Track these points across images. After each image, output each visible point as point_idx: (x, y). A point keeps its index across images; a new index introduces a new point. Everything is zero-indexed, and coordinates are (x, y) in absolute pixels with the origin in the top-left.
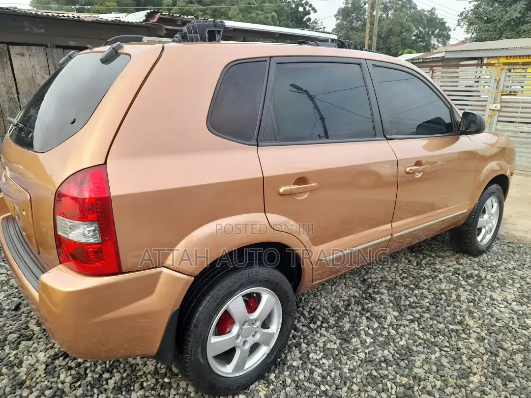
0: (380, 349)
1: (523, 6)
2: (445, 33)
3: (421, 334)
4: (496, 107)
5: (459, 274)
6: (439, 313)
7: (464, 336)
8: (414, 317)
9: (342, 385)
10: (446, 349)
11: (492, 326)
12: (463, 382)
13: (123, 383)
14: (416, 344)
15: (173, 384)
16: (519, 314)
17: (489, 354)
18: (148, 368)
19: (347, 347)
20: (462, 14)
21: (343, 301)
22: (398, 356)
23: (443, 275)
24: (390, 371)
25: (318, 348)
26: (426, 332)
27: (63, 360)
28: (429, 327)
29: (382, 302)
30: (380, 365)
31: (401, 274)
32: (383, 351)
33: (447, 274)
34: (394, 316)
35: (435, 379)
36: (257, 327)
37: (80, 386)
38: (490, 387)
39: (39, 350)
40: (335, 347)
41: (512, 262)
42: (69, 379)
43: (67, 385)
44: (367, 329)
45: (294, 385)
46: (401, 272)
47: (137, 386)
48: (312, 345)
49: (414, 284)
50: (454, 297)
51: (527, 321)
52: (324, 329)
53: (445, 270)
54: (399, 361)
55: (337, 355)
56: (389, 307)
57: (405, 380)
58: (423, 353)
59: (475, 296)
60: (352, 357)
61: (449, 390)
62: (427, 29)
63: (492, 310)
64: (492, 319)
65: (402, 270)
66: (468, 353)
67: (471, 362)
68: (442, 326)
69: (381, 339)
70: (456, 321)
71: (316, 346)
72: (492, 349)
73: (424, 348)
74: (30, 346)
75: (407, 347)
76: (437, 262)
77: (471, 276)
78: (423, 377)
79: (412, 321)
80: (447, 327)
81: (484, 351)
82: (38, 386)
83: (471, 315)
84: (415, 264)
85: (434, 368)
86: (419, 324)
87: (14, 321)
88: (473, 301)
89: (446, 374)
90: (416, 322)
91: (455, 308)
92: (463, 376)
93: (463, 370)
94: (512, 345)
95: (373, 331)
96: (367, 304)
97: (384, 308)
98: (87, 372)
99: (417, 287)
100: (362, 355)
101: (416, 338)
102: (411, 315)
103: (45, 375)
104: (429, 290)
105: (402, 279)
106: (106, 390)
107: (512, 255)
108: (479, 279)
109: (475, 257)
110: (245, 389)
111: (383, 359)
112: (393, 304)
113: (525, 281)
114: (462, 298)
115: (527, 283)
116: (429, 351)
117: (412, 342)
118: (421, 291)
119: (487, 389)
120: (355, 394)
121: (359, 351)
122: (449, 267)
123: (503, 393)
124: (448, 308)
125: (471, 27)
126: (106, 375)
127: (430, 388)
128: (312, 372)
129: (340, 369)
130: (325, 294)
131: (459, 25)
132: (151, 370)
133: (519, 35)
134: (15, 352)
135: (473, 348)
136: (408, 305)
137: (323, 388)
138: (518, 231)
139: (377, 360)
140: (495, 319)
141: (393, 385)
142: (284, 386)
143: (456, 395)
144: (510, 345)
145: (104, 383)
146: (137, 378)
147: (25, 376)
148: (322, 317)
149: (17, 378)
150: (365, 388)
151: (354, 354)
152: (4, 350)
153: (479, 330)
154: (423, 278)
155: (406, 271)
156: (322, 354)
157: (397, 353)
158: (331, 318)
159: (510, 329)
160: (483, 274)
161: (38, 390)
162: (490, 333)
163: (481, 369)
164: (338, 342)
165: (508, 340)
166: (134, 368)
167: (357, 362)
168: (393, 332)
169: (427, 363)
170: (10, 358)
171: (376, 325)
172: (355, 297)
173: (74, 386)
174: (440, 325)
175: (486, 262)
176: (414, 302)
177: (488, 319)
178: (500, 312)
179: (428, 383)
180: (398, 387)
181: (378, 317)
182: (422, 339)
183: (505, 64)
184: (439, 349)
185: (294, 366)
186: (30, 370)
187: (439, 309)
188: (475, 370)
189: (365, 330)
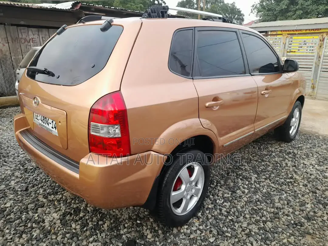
0: (254, 195)
1: (288, 2)
2: (241, 17)
3: (273, 185)
4: (284, 59)
5: (283, 152)
6: (279, 174)
7: (295, 184)
8: (266, 177)
9: (240, 216)
10: (289, 192)
11: (309, 178)
12: (303, 208)
13: (113, 226)
14: (272, 191)
15: (143, 224)
16: (321, 171)
17: (312, 192)
18: (124, 216)
19: (236, 195)
20: (253, 6)
21: (225, 171)
22: (264, 198)
23: (274, 153)
24: (263, 206)
25: (219, 198)
26: (276, 184)
27: (70, 216)
28: (276, 181)
29: (246, 170)
30: (256, 203)
31: (251, 155)
32: (256, 196)
33: (277, 153)
34: (255, 177)
35: (288, 208)
36: (193, 186)
37: (87, 230)
38: (317, 209)
39: (52, 212)
40: (229, 196)
41: (308, 144)
42: (78, 227)
43: (78, 230)
44: (243, 185)
45: (213, 218)
46: (251, 153)
47: (122, 226)
48: (216, 196)
49: (260, 160)
50: (284, 165)
51: (326, 174)
52: (219, 187)
53: (275, 151)
54: (266, 200)
55: (231, 200)
56: (251, 172)
57: (272, 210)
58: (277, 195)
59: (295, 163)
60: (240, 200)
61: (297, 213)
62: (231, 15)
63: (306, 170)
64: (308, 175)
65: (251, 152)
66: (301, 193)
67: (304, 198)
68: (283, 180)
69: (253, 190)
70: (289, 177)
71: (218, 196)
72: (313, 190)
73: (277, 192)
74: (45, 211)
75: (268, 193)
76: (269, 147)
77: (290, 153)
78: (281, 207)
79: (266, 179)
80: (285, 181)
81: (308, 191)
82: (60, 232)
83: (296, 173)
84: (257, 149)
85: (286, 202)
86: (270, 180)
87: (27, 197)
88: (295, 166)
89: (293, 205)
90: (268, 179)
91: (287, 171)
92: (302, 205)
93: (301, 202)
94: (322, 187)
95: (247, 186)
96: (238, 172)
97: (249, 173)
98: (88, 222)
99: (263, 161)
100: (245, 199)
101: (271, 187)
102: (264, 176)
103: (62, 226)
104: (269, 162)
105: (253, 157)
106: (104, 231)
107: (308, 140)
108: (294, 154)
109: (289, 143)
110: (187, 223)
111: (257, 200)
112: (252, 170)
113: (319, 153)
114: (289, 165)
115: (320, 155)
116: (280, 194)
117: (269, 190)
118: (265, 163)
119: (316, 210)
120: (248, 219)
121: (243, 197)
122: (276, 149)
123: (325, 211)
124: (282, 171)
125: (259, 13)
126: (100, 223)
127: (287, 212)
128: (221, 210)
129: (236, 207)
130: (213, 168)
131: (252, 12)
132: (127, 217)
133: (286, 18)
134: (37, 215)
135: (303, 190)
136: (261, 171)
137: (230, 218)
138: (307, 127)
139: (254, 201)
140: (309, 174)
141: (267, 213)
142: (207, 219)
143: (301, 215)
144: (321, 187)
145: (101, 227)
146: (120, 222)
147: (50, 228)
148: (216, 181)
149: (45, 229)
150: (253, 216)
151: (240, 199)
152: (29, 214)
153: (303, 181)
154: (264, 156)
155: (254, 152)
156: (223, 200)
157: (263, 196)
158: (221, 181)
159: (319, 179)
160: (296, 151)
161: (60, 235)
162: (309, 182)
163: (310, 201)
164: (230, 193)
165: (319, 185)
166: (116, 217)
167: (243, 203)
168: (258, 186)
169: (281, 200)
170: (35, 218)
171: (247, 183)
172: (230, 168)
173: (83, 230)
174: (282, 180)
175: (295, 145)
176: (263, 169)
177: (305, 175)
178: (311, 170)
179: (285, 210)
180: (270, 214)
181: (247, 178)
182: (275, 188)
183: (288, 34)
184: (285, 192)
185: (210, 208)
186: (51, 224)
187: (278, 171)
188: (307, 202)
189: (242, 186)
